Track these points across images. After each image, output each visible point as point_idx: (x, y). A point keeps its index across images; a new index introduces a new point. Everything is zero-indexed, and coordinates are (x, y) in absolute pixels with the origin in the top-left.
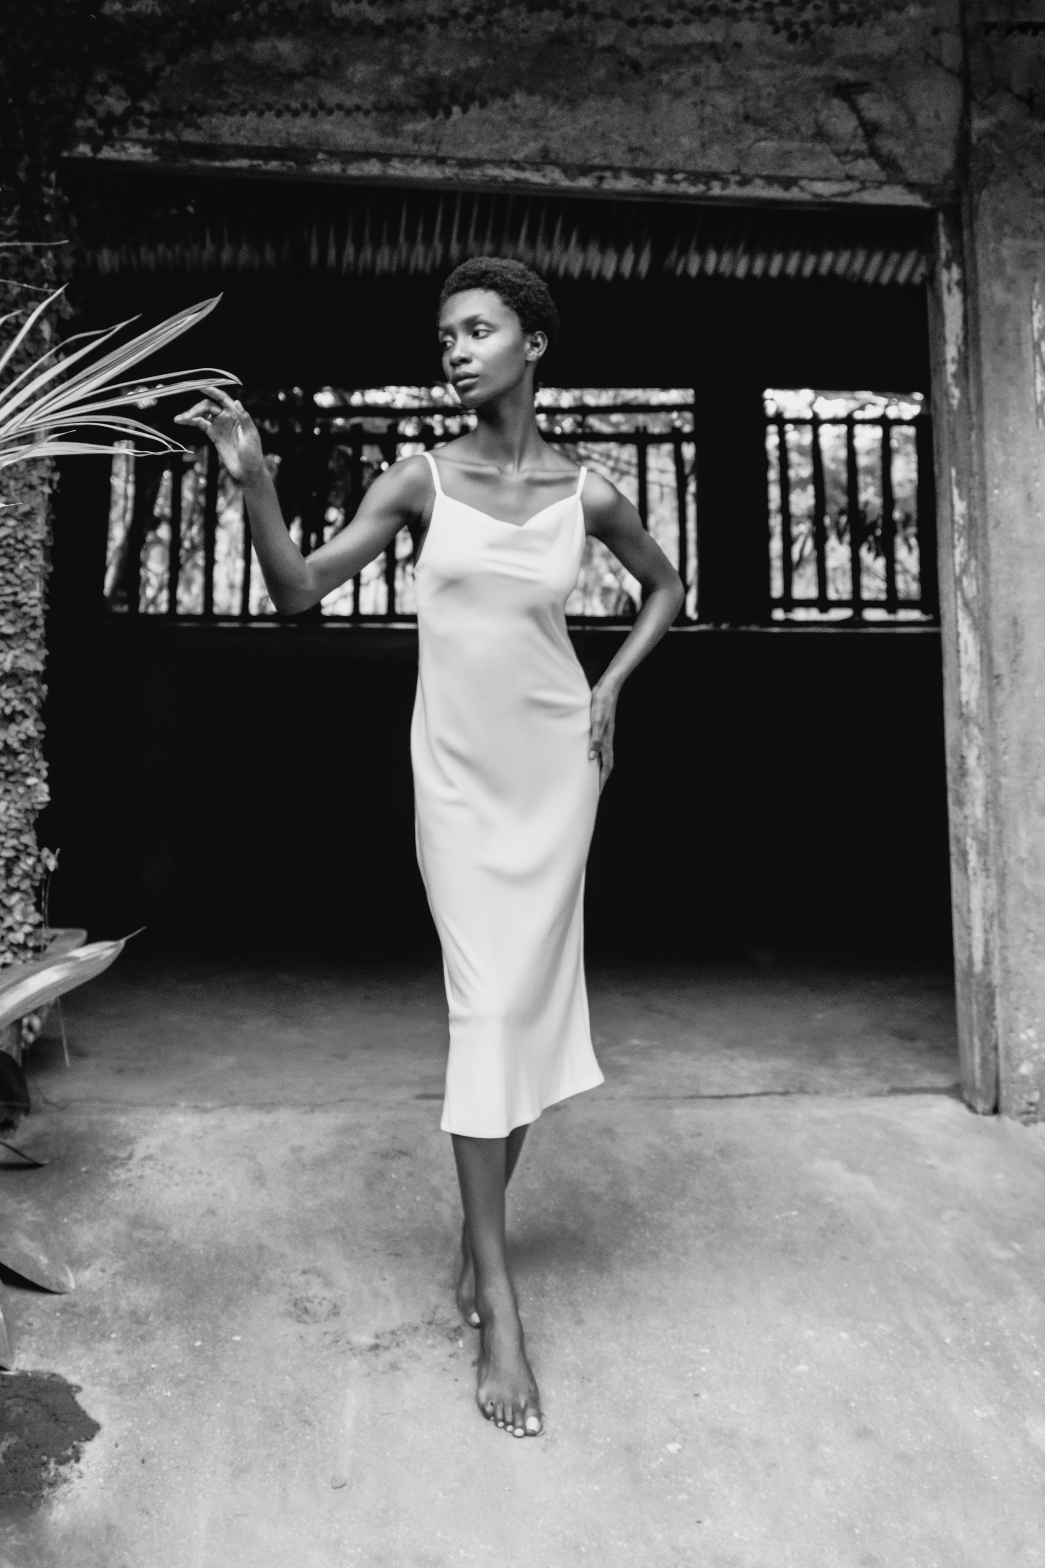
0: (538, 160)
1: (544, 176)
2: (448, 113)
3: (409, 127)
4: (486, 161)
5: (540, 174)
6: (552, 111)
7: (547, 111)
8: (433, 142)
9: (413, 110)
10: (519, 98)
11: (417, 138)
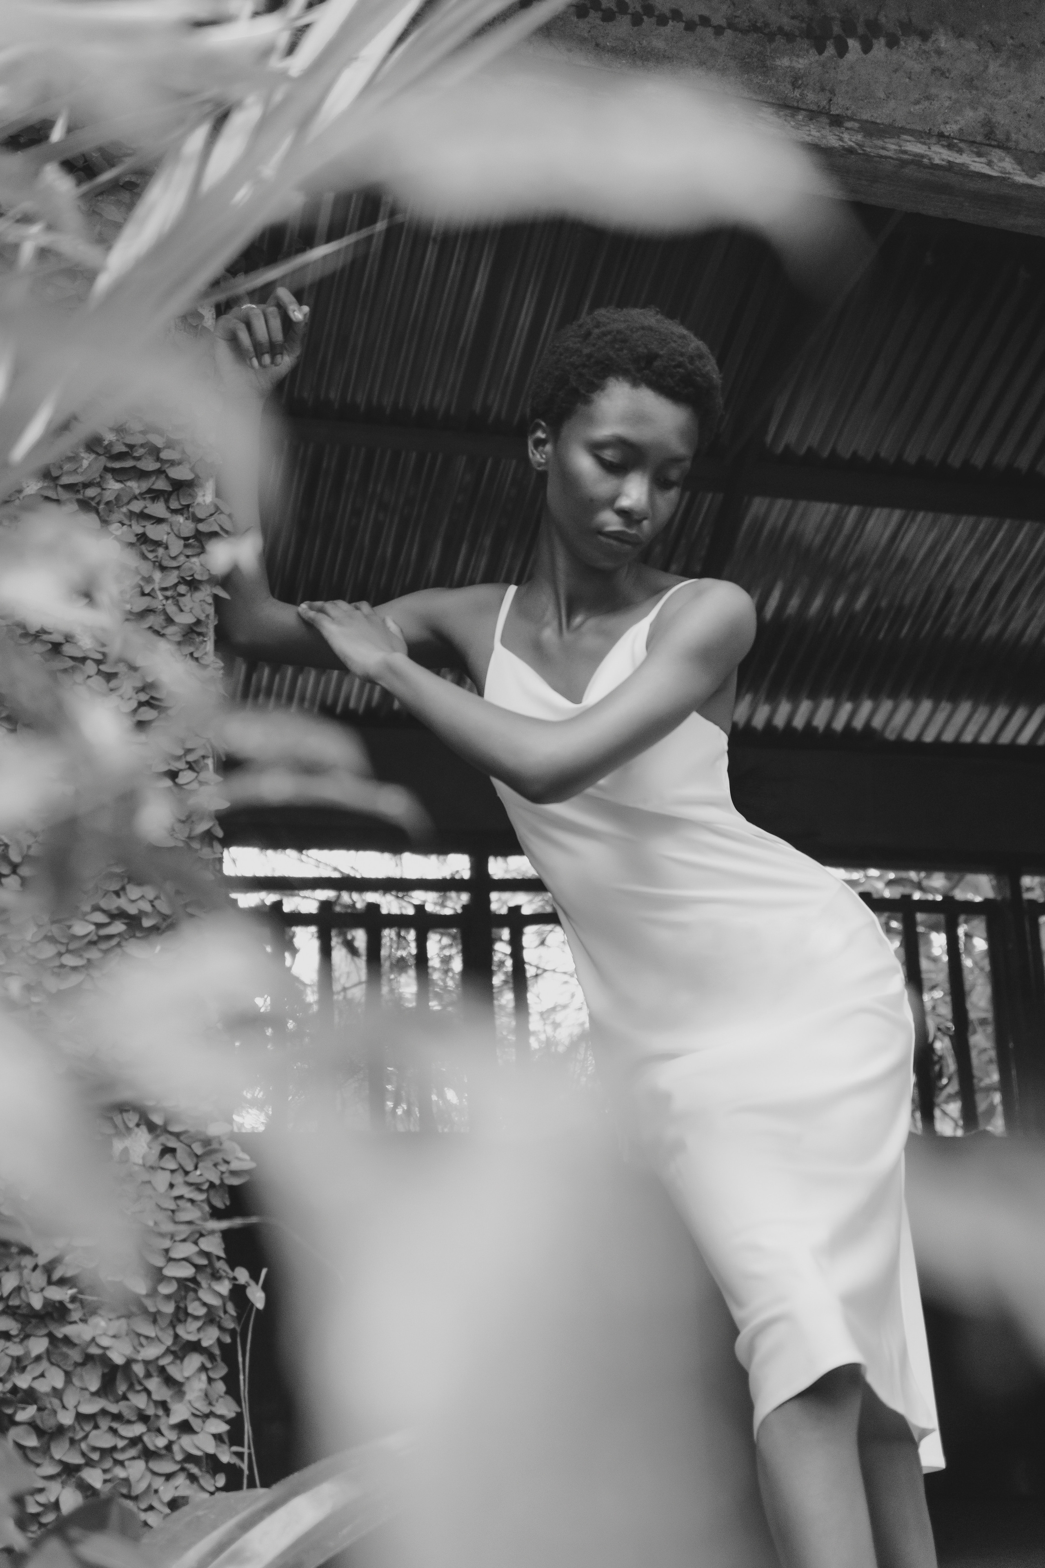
0: (979, 139)
1: (990, 164)
2: (842, 50)
3: (785, 62)
4: (903, 130)
5: (983, 160)
6: (993, 67)
7: (987, 67)
8: (823, 89)
9: (790, 37)
10: (943, 40)
11: (796, 80)
